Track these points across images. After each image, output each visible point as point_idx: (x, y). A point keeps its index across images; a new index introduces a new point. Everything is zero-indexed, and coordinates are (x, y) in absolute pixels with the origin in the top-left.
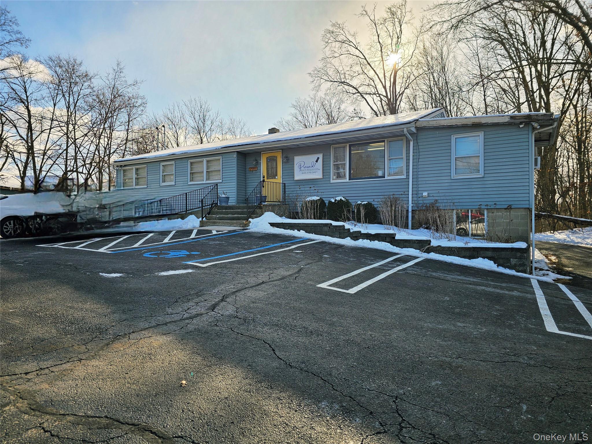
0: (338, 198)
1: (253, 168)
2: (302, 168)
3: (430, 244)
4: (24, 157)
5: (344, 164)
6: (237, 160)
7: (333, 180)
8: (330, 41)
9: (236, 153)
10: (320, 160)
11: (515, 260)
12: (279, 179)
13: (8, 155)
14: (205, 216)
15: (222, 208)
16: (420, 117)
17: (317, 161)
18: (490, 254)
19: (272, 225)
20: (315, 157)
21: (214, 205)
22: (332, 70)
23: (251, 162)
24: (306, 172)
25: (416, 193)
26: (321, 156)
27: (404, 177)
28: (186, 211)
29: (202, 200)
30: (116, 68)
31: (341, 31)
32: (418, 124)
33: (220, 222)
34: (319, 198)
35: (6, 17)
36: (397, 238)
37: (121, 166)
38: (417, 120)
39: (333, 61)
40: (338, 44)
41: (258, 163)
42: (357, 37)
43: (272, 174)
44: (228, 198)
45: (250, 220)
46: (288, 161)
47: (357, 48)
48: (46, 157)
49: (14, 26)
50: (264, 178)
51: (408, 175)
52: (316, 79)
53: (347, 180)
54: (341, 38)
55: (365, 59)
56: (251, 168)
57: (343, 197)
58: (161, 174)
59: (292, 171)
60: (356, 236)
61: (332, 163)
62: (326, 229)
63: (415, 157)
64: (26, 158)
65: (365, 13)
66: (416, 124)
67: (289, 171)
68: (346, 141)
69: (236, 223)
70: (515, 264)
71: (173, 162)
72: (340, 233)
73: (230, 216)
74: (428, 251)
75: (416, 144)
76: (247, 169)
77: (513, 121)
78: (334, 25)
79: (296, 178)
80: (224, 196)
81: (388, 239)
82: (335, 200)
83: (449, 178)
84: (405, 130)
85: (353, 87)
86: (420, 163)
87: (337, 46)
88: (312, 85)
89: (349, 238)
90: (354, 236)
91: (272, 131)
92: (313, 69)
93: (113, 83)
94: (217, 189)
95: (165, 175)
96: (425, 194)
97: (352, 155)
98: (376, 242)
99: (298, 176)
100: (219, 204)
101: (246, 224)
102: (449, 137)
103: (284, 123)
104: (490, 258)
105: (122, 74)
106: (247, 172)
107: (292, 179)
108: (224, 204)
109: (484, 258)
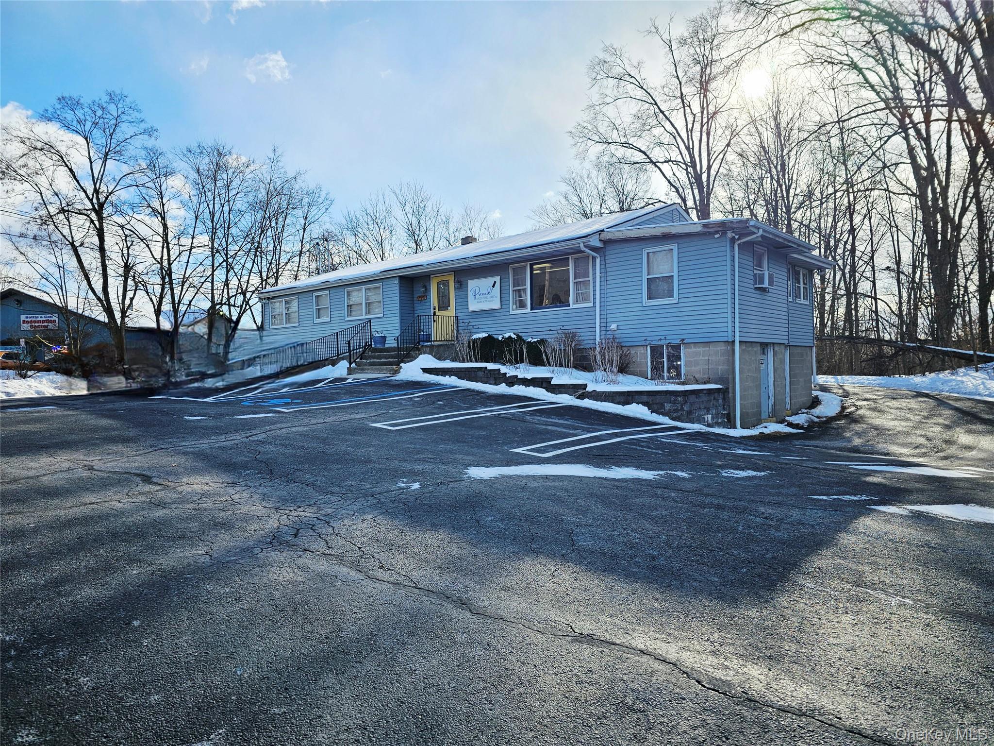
0: (507, 335)
1: (422, 297)
2: (477, 296)
3: (585, 389)
4: (158, 289)
5: (525, 290)
6: (400, 287)
7: (513, 310)
8: (599, 77)
9: (398, 278)
10: (498, 285)
11: (669, 405)
12: (451, 311)
13: (137, 287)
14: (355, 361)
15: (376, 350)
16: (607, 226)
17: (493, 286)
18: (645, 398)
19: (425, 370)
20: (491, 280)
21: (367, 347)
22: (606, 124)
23: (419, 290)
24: (482, 300)
25: (604, 326)
26: (497, 279)
27: (591, 305)
28: (338, 355)
29: (349, 342)
30: (271, 156)
31: (619, 61)
32: (604, 236)
33: (368, 369)
34: (487, 335)
35: (124, 103)
36: (553, 382)
37: (269, 298)
38: (603, 231)
39: (605, 109)
40: (612, 82)
41: (427, 290)
42: (642, 70)
43: (444, 305)
44: (384, 338)
45: (402, 365)
46: (461, 286)
47: (642, 88)
48: (185, 287)
49: (135, 114)
50: (435, 309)
51: (594, 303)
52: (581, 140)
53: (529, 310)
54: (618, 71)
55: (656, 104)
56: (420, 297)
57: (514, 334)
58: (315, 308)
59: (465, 300)
60: (512, 381)
61: (511, 289)
62: (480, 374)
63: (603, 279)
64: (160, 291)
65: (654, 30)
66: (601, 236)
67: (463, 301)
68: (525, 260)
69: (386, 369)
70: (669, 410)
71: (327, 292)
72: (495, 379)
73: (383, 360)
74: (581, 397)
75: (603, 262)
76: (415, 298)
77: (706, 230)
78: (605, 50)
79: (471, 309)
80: (378, 335)
81: (544, 385)
82: (503, 338)
83: (640, 304)
84: (582, 245)
85: (641, 151)
86: (608, 287)
87: (611, 85)
88: (574, 151)
89: (504, 384)
90: (510, 381)
91: (466, 241)
92: (575, 124)
93: (269, 178)
94: (370, 326)
95: (319, 309)
96: (614, 326)
97: (534, 276)
98: (531, 387)
99: (473, 306)
100: (373, 346)
101: (396, 371)
102: (639, 252)
103: (549, 207)
104: (644, 404)
105: (280, 164)
106: (415, 302)
107: (466, 310)
108: (379, 346)
109: (638, 403)
